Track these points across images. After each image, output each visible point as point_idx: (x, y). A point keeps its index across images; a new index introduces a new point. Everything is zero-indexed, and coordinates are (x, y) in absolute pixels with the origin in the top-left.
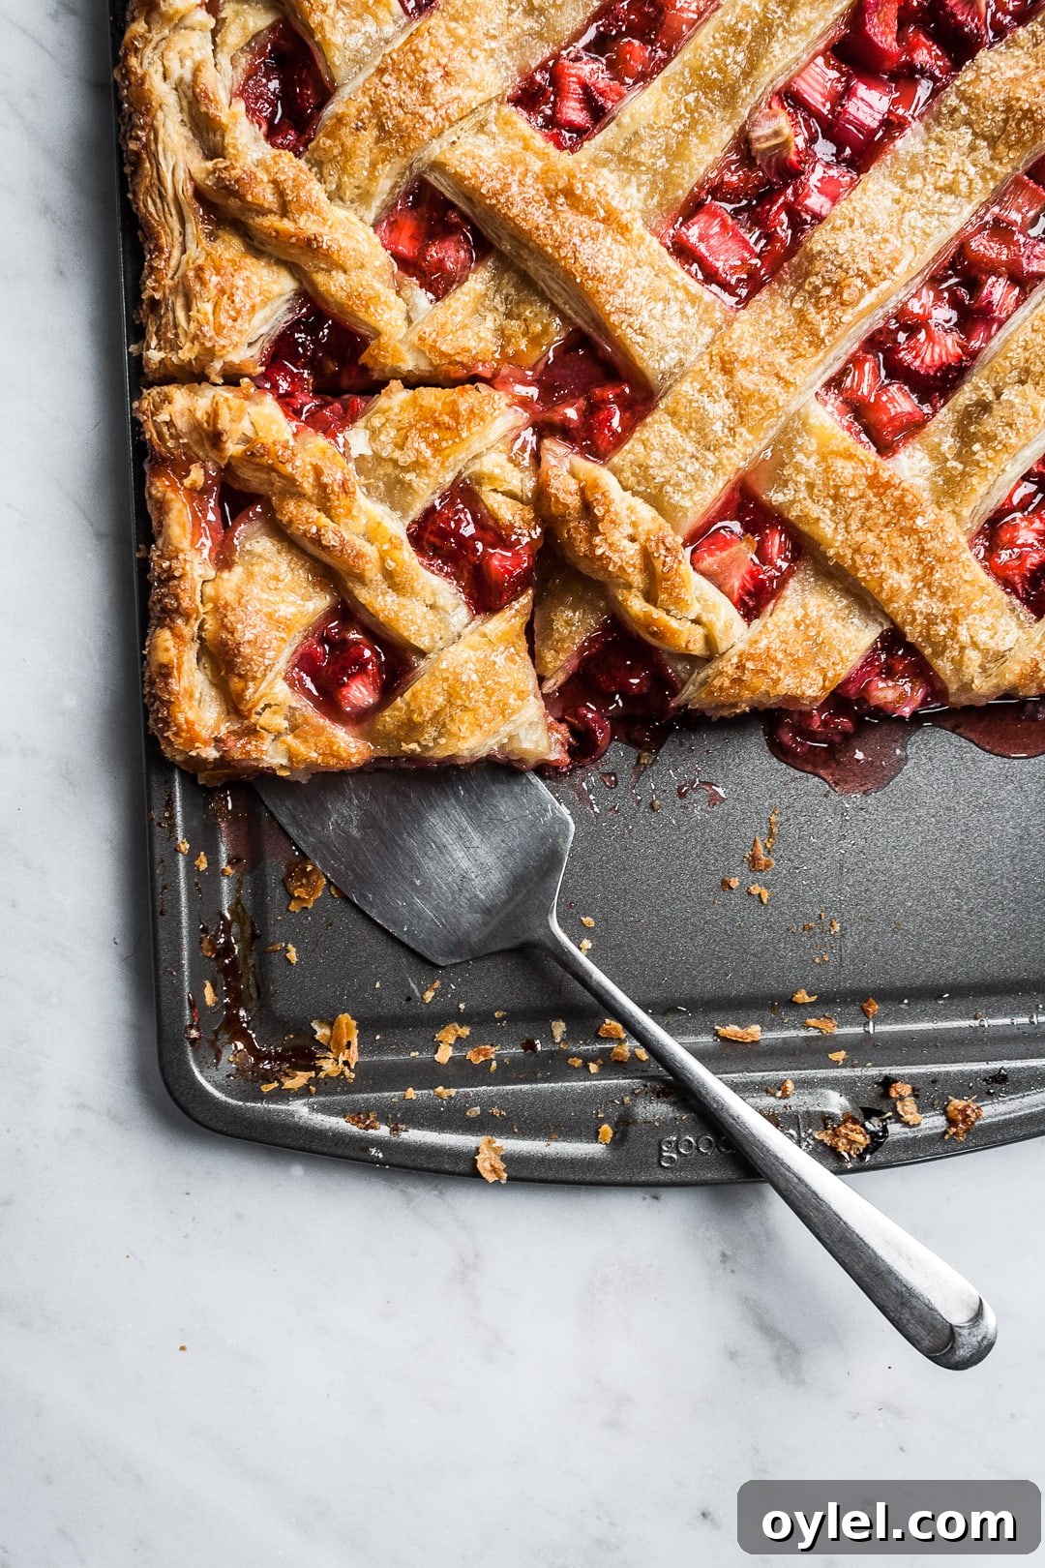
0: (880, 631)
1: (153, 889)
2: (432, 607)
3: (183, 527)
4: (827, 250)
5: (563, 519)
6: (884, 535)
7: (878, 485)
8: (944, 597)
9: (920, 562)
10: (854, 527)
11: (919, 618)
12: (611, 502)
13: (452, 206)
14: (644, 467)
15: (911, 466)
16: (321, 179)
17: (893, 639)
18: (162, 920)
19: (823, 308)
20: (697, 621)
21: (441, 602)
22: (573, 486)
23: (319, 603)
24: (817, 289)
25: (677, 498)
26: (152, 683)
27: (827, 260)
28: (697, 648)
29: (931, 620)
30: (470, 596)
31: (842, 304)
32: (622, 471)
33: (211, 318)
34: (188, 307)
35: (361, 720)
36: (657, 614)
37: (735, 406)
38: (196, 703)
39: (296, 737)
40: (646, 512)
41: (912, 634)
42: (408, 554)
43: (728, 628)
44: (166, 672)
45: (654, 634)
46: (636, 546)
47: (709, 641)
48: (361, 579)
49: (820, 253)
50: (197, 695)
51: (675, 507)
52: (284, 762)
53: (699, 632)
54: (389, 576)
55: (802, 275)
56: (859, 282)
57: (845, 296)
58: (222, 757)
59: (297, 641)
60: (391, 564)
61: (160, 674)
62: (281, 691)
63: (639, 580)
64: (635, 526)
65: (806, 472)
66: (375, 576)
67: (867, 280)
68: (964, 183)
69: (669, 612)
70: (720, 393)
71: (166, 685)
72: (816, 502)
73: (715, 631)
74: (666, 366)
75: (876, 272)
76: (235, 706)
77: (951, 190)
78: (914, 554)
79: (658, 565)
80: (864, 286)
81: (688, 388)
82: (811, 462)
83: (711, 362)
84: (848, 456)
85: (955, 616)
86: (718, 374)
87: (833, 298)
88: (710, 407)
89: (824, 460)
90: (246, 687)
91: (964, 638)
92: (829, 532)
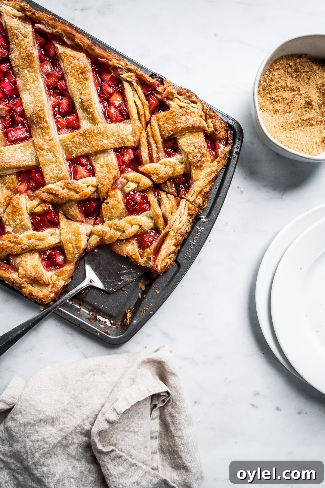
0: (113, 152)
1: (73, 324)
2: (51, 235)
3: (4, 273)
4: (31, 114)
5: (52, 200)
6: (94, 140)
7: (84, 135)
8: (114, 135)
9: (103, 136)
10: (88, 145)
11: (115, 143)
12: (53, 189)
14: (52, 177)
15: (85, 125)
17: (116, 150)
18: (80, 326)
19: (42, 122)
20: (88, 186)
21: (52, 233)
22: (46, 194)
23: (37, 256)
24: (37, 121)
25: (61, 175)
26: (32, 298)
27: (33, 116)
28: (93, 189)
29: (117, 141)
30: (54, 226)
31: (43, 118)
32: (49, 182)
35: (66, 262)
36: (81, 193)
37: (50, 152)
38: (41, 292)
39: (60, 276)
40: (60, 183)
41: (117, 146)
42: (38, 234)
43: (92, 181)
45: (85, 197)
46: (65, 189)
47: (93, 186)
48: (36, 246)
49: (30, 115)
50: (39, 291)
51: (63, 176)
52: (64, 282)
53: (90, 187)
54: (39, 240)
55: (32, 122)
57: (42, 117)
58: (55, 293)
59: (41, 265)
60: (37, 238)
61: (31, 295)
62: (50, 274)
63: (72, 193)
64: (61, 187)
65: (72, 146)
66: (38, 243)
67: (42, 110)
68: (34, 77)
69: (82, 191)
70: (46, 154)
71: (33, 295)
72: (79, 149)
73: (92, 183)
74: (34, 160)
75: (41, 107)
76: (46, 285)
77: (34, 81)
78: (101, 136)
79: (71, 187)
80: (42, 111)
81: (41, 159)
82: (71, 144)
83: (38, 151)
84: (74, 137)
85: (119, 136)
86: (42, 152)
87: (41, 119)
88: (47, 157)
89: (72, 142)
90: (44, 280)
91: (124, 137)
92: (87, 150)
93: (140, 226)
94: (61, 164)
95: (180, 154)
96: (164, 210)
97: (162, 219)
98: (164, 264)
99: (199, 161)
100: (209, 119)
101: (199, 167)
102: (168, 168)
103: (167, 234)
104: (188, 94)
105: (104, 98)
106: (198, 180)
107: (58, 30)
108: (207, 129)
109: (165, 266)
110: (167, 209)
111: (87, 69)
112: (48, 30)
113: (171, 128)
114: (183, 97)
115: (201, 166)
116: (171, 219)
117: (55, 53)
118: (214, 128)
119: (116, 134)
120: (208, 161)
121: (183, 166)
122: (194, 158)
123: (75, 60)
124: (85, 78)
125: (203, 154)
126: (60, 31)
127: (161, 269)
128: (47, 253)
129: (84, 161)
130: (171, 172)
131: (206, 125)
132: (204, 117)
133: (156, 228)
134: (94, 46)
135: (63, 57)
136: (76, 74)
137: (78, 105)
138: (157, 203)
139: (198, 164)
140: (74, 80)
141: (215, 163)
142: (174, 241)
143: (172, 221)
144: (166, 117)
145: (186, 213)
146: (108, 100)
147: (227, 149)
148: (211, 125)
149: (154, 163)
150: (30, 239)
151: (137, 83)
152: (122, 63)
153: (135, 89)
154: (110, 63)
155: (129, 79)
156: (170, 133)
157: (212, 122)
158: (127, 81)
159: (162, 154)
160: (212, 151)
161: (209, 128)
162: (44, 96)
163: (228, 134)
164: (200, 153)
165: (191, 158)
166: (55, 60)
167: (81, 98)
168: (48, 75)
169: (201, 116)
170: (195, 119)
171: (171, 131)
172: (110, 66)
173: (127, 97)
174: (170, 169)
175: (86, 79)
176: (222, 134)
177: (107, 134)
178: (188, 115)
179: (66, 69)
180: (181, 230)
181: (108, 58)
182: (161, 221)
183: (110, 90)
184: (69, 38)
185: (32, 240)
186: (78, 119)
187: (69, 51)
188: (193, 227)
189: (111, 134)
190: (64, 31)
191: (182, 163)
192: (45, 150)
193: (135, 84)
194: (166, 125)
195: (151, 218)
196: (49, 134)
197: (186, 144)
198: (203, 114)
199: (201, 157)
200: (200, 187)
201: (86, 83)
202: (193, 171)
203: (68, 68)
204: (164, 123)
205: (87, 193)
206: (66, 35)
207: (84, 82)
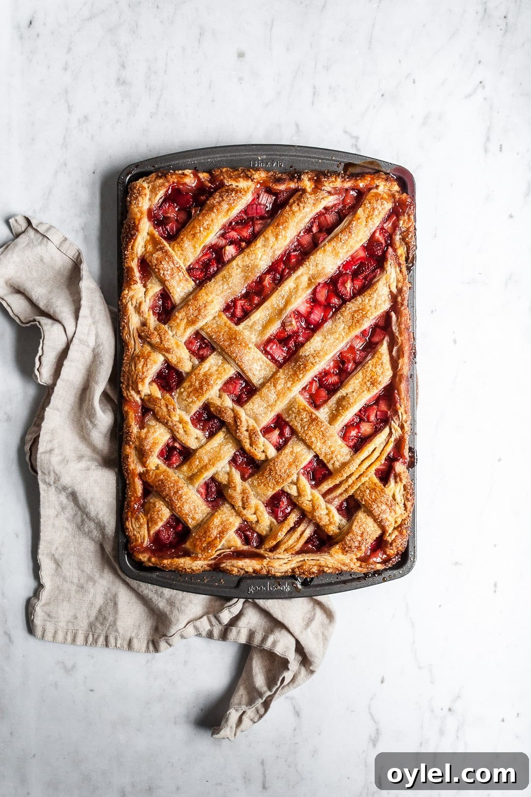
0: (313, 455)
2: (197, 439)
3: (132, 419)
5: (230, 424)
6: (313, 431)
7: (313, 418)
8: (330, 448)
9: (323, 439)
10: (305, 429)
11: (323, 453)
12: (242, 418)
13: (206, 339)
14: (252, 409)
15: (323, 412)
16: (172, 331)
17: (317, 458)
19: (301, 370)
20: (263, 452)
21: (198, 436)
22: (233, 415)
23: (168, 437)
24: (300, 365)
25: (261, 418)
27: (303, 358)
28: (263, 458)
29: (326, 453)
30: (207, 435)
31: (306, 370)
32: (247, 410)
33: (141, 370)
34: (135, 367)
35: (177, 468)
36: (253, 449)
37: (277, 395)
38: (135, 464)
41: (321, 457)
42: (190, 426)
43: (271, 452)
44: (127, 457)
45: (252, 454)
46: (248, 433)
47: (266, 456)
48: (178, 431)
49: (302, 355)
50: (135, 462)
51: (260, 420)
53: (263, 454)
54: (185, 431)
55: (296, 361)
56: (310, 364)
57: (307, 368)
59: (161, 447)
60: (186, 428)
61: (125, 457)
62: (156, 460)
63: (248, 441)
64: (248, 426)
65: (295, 413)
66: (181, 431)
67: (313, 364)
68: (342, 337)
69: (255, 449)
70: (273, 392)
71: (127, 460)
72: (297, 421)
73: (268, 454)
74: (259, 383)
75: (316, 362)
76: (144, 464)
77: (337, 339)
78: (321, 437)
79: (253, 439)
80: (312, 366)
81: (265, 390)
82: (296, 411)
83: (271, 383)
84: (304, 410)
85: (332, 453)
86: (273, 387)
87: (305, 368)
88: (270, 395)
89: (299, 410)
90: (147, 461)
91: (335, 459)
92: (300, 429)
93: (257, 522)
94: (271, 411)
95: (348, 521)
96: (285, 540)
97: (275, 543)
98: (229, 568)
99: (350, 547)
100: (398, 531)
101: (344, 551)
102: (327, 518)
103: (261, 557)
104: (409, 496)
105: (362, 415)
106: (331, 556)
107: (399, 338)
108: (388, 535)
109: (228, 570)
110: (287, 544)
111: (378, 386)
112: (394, 328)
113: (368, 499)
114: (404, 493)
115: (347, 551)
116: (280, 553)
117: (377, 344)
118: (392, 542)
119: (332, 449)
120: (356, 555)
121: (338, 531)
122: (350, 541)
123: (380, 369)
124: (369, 388)
125: (360, 547)
126: (400, 340)
127: (223, 567)
128: (176, 445)
129: (287, 431)
130: (324, 523)
131: (390, 531)
132: (396, 526)
133: (262, 539)
134: (404, 381)
135: (376, 356)
136: (367, 378)
137: (338, 395)
138: (289, 529)
139: (347, 548)
140: (360, 380)
141: (358, 564)
142: (258, 567)
143: (277, 556)
144: (375, 487)
145: (293, 566)
146: (362, 420)
147: (379, 567)
148: (393, 537)
149: (324, 499)
150: (180, 423)
151: (395, 440)
152: (405, 416)
153: (388, 440)
154: (398, 405)
155: (393, 430)
156: (362, 500)
157: (396, 536)
158: (390, 429)
159: (337, 502)
160: (369, 551)
161: (389, 536)
162: (329, 357)
163: (395, 557)
164: (359, 544)
165: (349, 538)
166: (371, 347)
167: (347, 394)
168: (352, 349)
169: (396, 522)
170: (390, 518)
171: (365, 500)
172: (395, 405)
173: (375, 438)
174: (327, 520)
175: (369, 390)
176: (391, 551)
177: (327, 441)
178: (390, 509)
179: (367, 365)
180: (273, 569)
181: (402, 401)
182: (272, 543)
183: (372, 418)
184: (398, 351)
185: (181, 426)
186: (325, 402)
187: (386, 358)
188: (282, 577)
189: (329, 444)
190: (402, 344)
191: (339, 528)
192: (276, 388)
193: (392, 439)
194: (368, 491)
195: (271, 530)
196: (294, 384)
197: (360, 523)
198: (399, 523)
199: (355, 547)
200: (326, 563)
201: (365, 392)
202: (337, 547)
203: (369, 367)
204: (368, 488)
205: (256, 456)
206: (399, 348)
207: (365, 389)
